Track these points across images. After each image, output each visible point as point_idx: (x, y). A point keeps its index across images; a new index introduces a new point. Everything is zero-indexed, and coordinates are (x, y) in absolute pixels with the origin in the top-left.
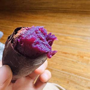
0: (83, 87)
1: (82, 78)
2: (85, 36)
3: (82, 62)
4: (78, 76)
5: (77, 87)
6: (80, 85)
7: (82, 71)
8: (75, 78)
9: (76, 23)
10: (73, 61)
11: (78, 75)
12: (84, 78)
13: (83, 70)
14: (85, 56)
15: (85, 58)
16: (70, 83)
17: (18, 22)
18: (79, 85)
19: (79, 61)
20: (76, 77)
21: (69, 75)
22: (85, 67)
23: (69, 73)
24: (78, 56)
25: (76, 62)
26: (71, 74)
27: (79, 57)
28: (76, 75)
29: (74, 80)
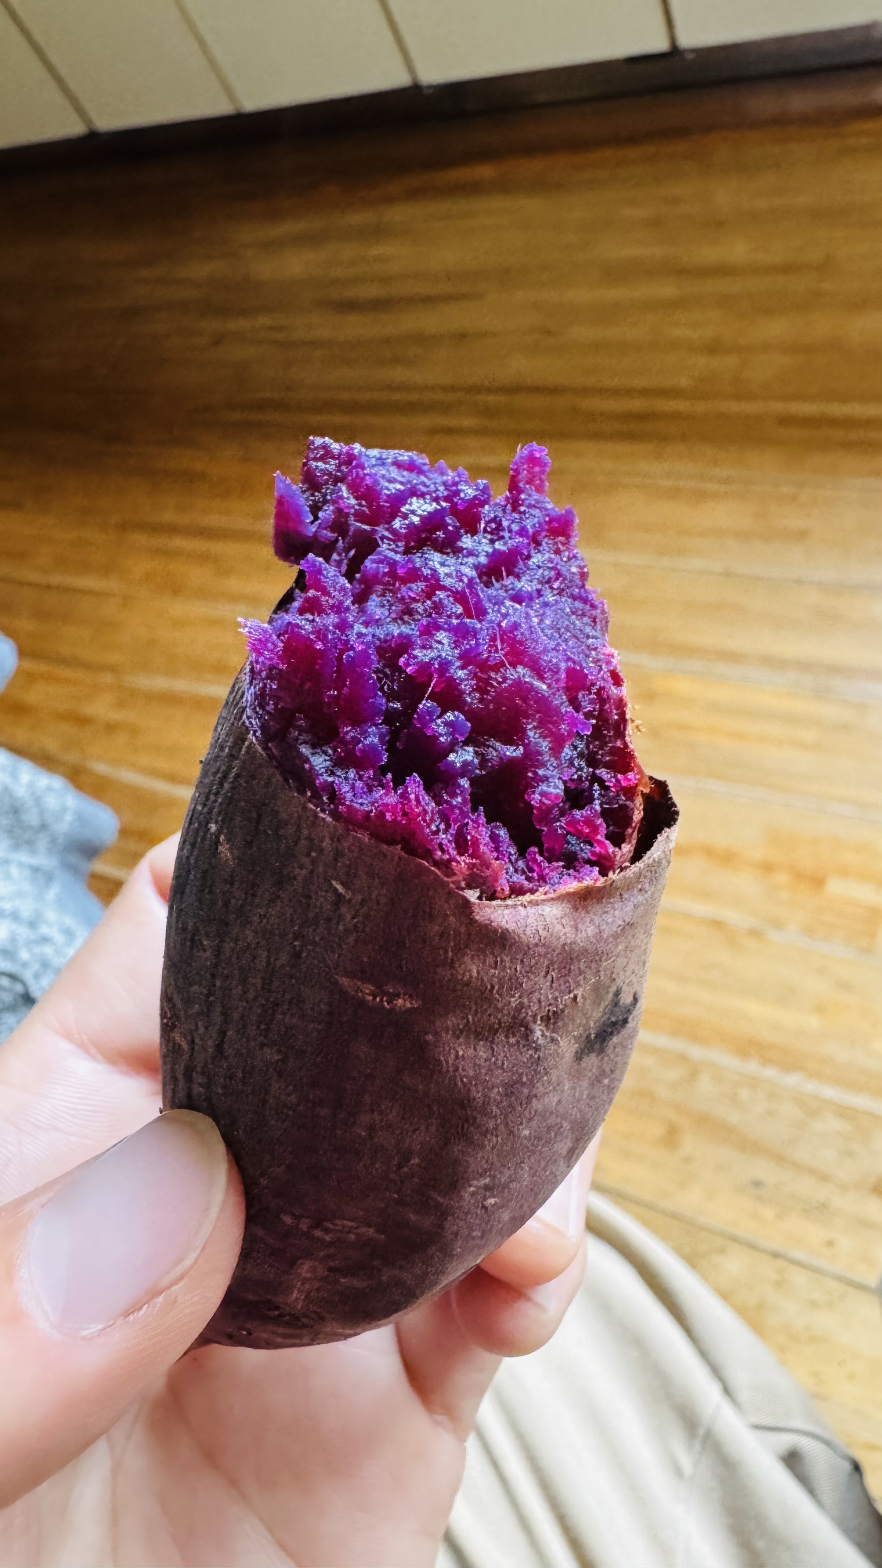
0: (825, 1178)
1: (811, 1087)
2: (835, 670)
3: (809, 931)
4: (770, 1073)
5: (757, 1184)
6: (798, 1167)
7: (813, 1022)
8: (744, 1094)
9: (744, 536)
10: (717, 924)
11: (766, 1061)
12: (829, 1092)
13: (820, 1009)
14: (844, 872)
15: (836, 887)
16: (690, 1144)
17: (172, 530)
18: (780, 1159)
19: (778, 924)
20: (754, 1083)
21: (683, 1058)
22: (844, 986)
23: (680, 1045)
24: (768, 868)
25: (754, 933)
26: (696, 1052)
27: (782, 878)
28: (752, 1067)
29: (734, 1117)
